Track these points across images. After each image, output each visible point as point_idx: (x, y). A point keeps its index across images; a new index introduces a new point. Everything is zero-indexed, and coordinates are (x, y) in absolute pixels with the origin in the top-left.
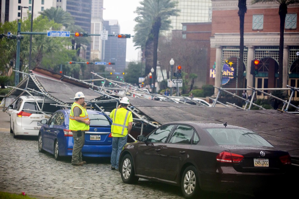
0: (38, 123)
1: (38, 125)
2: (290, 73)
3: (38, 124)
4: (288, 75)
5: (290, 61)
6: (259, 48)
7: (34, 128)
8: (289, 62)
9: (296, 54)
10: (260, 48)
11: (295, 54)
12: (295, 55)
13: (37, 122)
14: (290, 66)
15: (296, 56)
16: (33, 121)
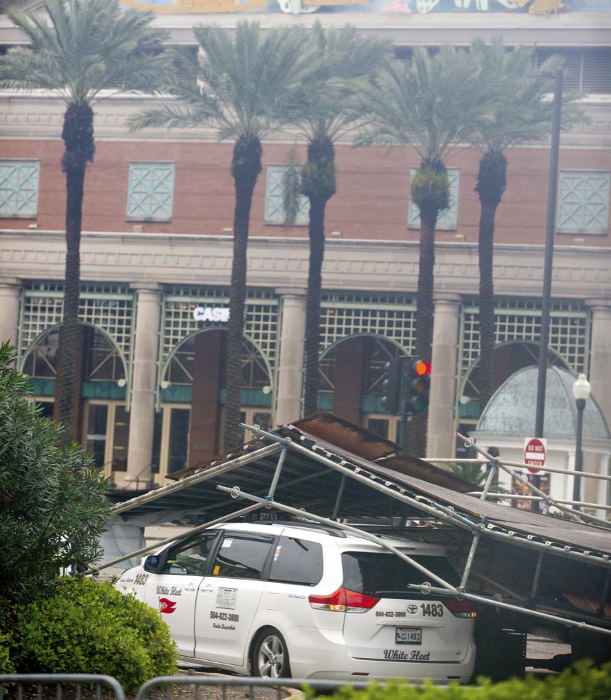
0: (397, 635)
1: (398, 643)
2: (165, 385)
3: (399, 640)
4: (157, 393)
5: (167, 341)
6: (42, 288)
7: (386, 652)
8: (162, 345)
9: (192, 316)
10: (46, 288)
11: (185, 315)
12: (189, 320)
13: (392, 632)
14: (165, 359)
15: (193, 324)
16: (385, 626)
